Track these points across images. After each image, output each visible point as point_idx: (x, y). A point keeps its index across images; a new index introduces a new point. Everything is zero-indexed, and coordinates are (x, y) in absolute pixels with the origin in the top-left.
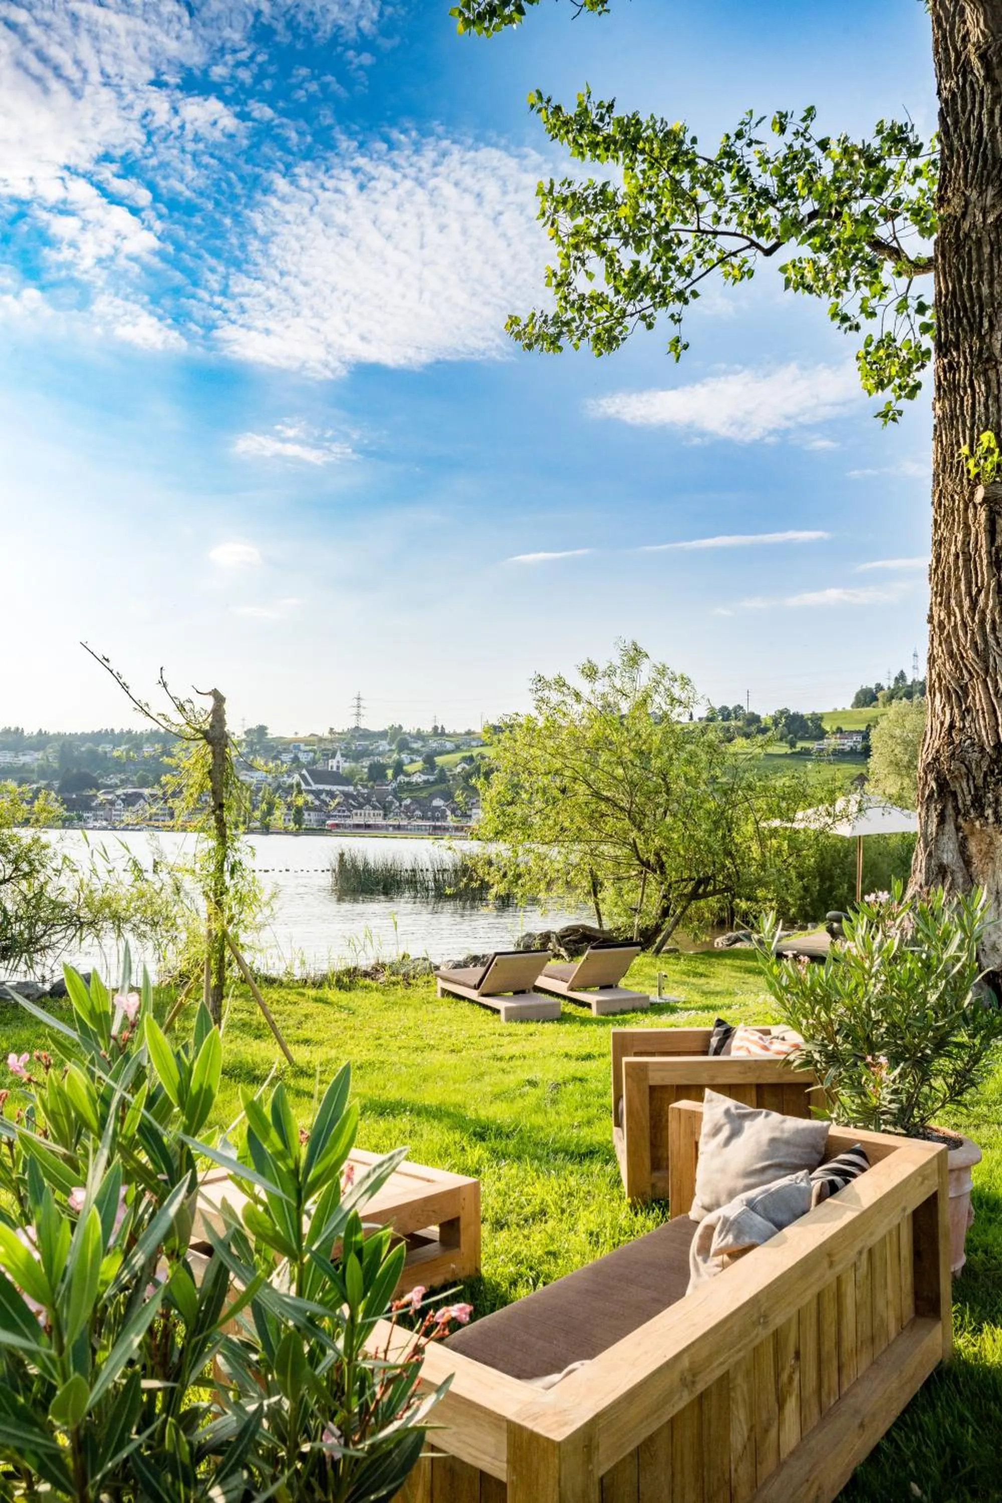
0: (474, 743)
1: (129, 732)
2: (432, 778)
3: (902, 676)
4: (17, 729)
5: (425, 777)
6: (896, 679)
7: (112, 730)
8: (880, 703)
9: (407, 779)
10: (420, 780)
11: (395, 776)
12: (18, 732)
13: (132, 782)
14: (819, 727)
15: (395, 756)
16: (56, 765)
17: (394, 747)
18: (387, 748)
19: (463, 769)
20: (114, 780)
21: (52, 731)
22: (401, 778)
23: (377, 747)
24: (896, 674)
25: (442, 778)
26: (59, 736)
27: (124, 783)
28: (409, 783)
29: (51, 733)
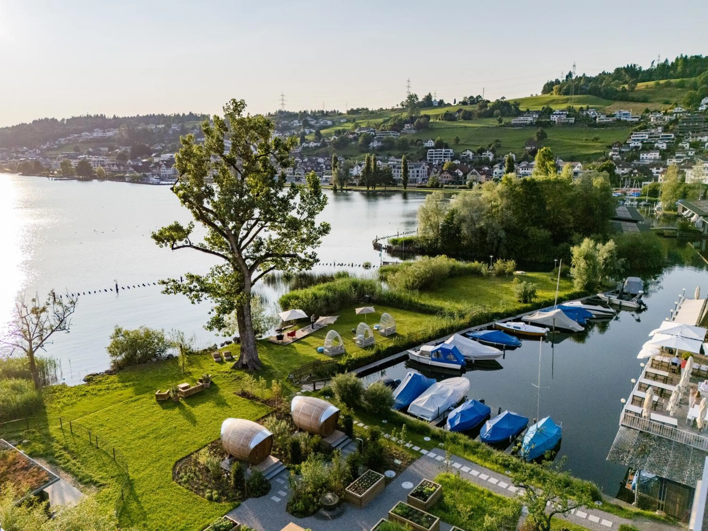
0: (342, 121)
2: (319, 144)
3: (570, 74)
5: (315, 144)
6: (567, 77)
8: (554, 92)
9: (307, 145)
10: (313, 146)
11: (301, 143)
14: (517, 109)
15: (302, 130)
16: (127, 137)
17: (301, 124)
18: (298, 124)
19: (335, 139)
22: (304, 144)
23: (293, 124)
24: (567, 73)
25: (324, 145)
28: (307, 147)
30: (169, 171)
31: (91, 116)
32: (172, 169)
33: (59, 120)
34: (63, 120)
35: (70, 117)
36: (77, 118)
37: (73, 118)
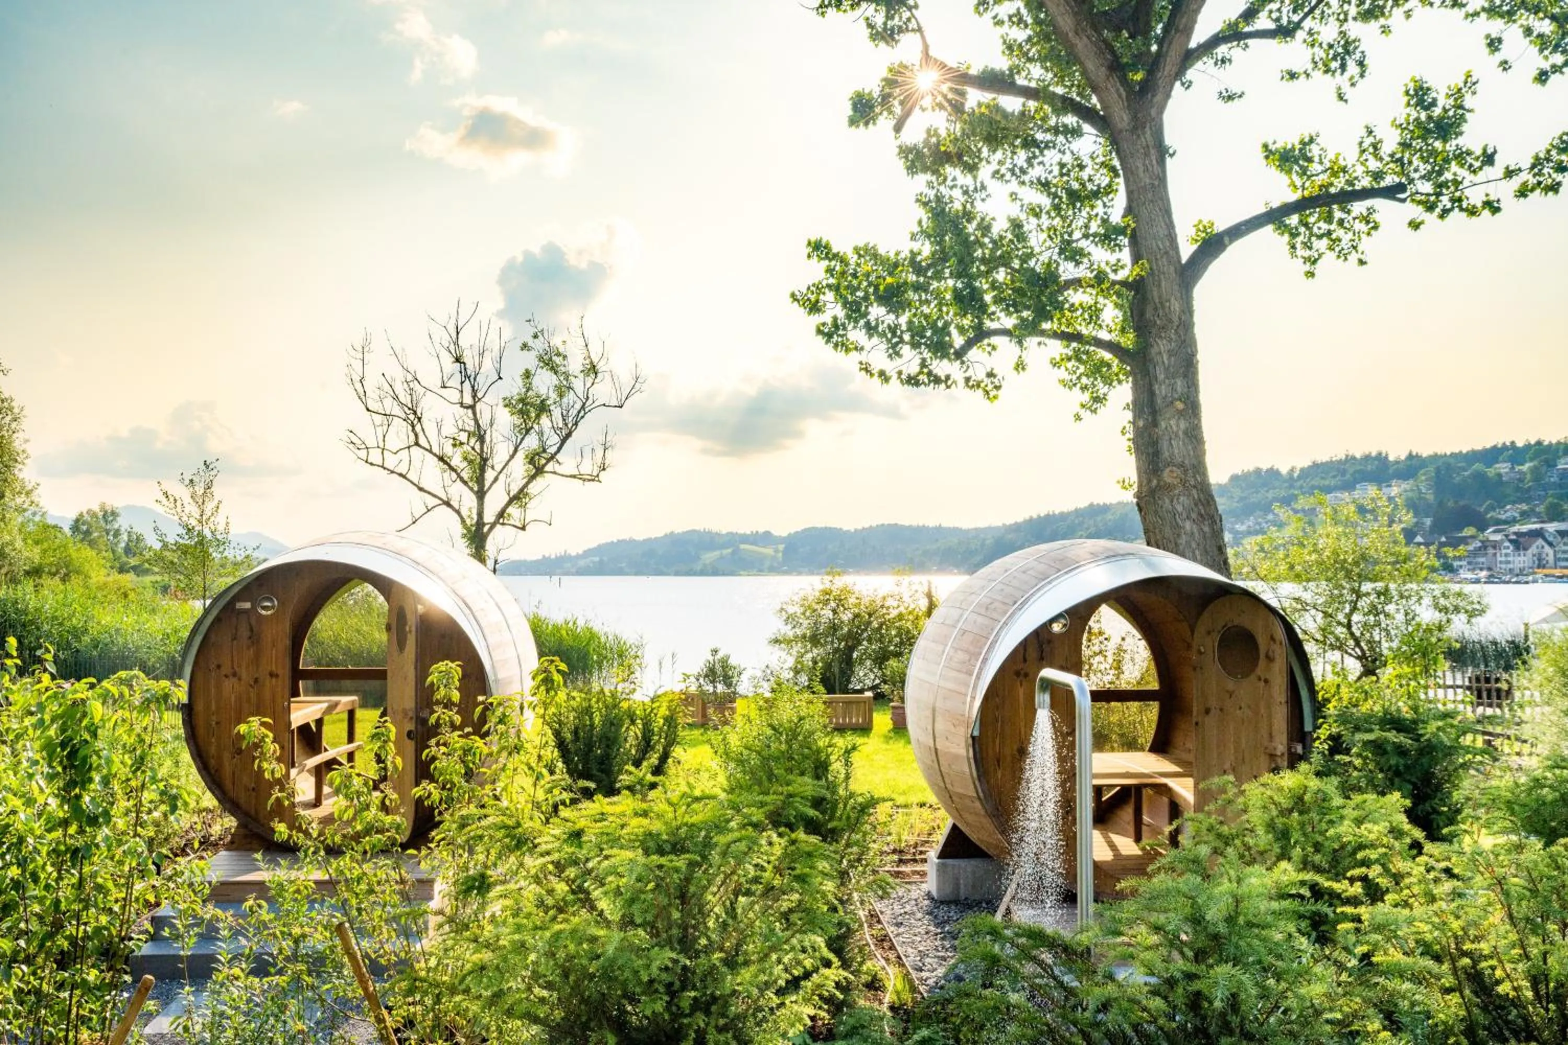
1: (1539, 443)
4: (1380, 454)
7: (1513, 443)
12: (1382, 458)
13: (1538, 515)
16: (1430, 497)
20: (1511, 511)
21: (1425, 452)
26: (1435, 457)
27: (1525, 516)
29: (1424, 455)
30: (1522, 558)
31: (1354, 458)
32: (1530, 552)
33: (1284, 470)
34: (1292, 470)
35: (1307, 463)
36: (1322, 464)
37: (1315, 466)
